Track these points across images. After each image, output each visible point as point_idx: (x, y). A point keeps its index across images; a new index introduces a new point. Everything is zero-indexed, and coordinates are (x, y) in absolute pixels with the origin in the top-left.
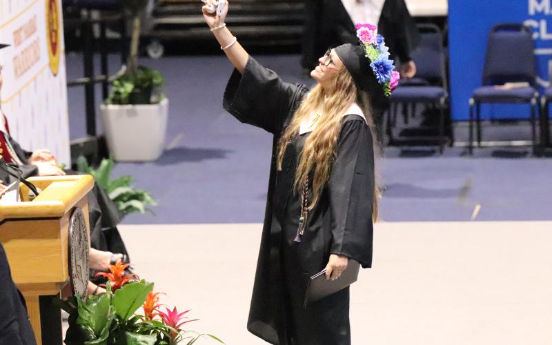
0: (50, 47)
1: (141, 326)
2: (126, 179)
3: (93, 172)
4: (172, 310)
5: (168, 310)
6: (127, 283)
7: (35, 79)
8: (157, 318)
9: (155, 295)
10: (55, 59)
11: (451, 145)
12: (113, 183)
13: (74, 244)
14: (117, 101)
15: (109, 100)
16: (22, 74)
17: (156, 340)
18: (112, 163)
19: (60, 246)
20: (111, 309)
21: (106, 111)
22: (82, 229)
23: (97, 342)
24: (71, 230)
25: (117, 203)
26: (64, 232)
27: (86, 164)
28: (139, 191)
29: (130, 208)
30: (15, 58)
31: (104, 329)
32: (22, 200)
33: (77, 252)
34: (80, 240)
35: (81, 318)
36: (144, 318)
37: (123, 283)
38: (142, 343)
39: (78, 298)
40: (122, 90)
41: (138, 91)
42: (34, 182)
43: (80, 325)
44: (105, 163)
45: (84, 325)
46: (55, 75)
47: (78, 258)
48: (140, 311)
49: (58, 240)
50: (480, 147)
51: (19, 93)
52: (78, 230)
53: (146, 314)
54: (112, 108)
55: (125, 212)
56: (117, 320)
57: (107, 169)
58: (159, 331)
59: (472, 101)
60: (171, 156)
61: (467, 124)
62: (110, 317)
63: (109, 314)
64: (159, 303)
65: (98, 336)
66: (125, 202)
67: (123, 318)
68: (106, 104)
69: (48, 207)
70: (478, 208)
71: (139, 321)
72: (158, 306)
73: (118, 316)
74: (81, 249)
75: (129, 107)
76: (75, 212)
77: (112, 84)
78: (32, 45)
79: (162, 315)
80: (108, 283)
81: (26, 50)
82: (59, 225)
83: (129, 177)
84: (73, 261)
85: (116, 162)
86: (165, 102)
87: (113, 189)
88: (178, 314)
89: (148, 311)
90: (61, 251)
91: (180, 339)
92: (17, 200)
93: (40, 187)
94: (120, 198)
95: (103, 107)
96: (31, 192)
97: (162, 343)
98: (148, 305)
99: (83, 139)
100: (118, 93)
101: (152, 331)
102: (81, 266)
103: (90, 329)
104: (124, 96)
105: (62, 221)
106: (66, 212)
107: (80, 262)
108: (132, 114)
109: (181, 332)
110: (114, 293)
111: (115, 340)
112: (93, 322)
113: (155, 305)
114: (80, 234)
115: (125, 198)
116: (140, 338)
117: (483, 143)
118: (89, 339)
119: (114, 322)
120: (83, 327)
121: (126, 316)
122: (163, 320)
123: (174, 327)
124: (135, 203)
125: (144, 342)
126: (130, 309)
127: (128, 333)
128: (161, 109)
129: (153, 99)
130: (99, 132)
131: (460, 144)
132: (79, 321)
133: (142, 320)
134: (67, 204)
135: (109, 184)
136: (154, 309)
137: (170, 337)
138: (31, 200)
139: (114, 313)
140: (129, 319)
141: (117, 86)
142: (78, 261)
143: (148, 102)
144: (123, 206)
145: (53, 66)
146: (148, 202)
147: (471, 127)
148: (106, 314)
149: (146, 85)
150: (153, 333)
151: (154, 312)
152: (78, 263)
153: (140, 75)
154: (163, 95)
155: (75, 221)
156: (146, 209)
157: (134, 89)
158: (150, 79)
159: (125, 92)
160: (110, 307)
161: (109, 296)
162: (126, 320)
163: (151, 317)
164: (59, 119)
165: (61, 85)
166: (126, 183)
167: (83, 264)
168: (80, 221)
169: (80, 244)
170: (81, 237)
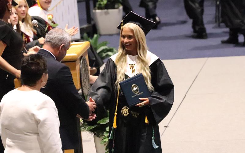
2: (105, 42)
3: (90, 40)
12: (99, 44)
13: (83, 72)
14: (100, 8)
15: (96, 8)
18: (99, 36)
19: (76, 74)
21: (95, 13)
22: (85, 65)
24: (81, 66)
25: (100, 54)
26: (78, 67)
27: (87, 37)
28: (111, 48)
29: (107, 56)
33: (84, 76)
34: (85, 71)
39: (85, 96)
40: (102, 3)
41: (109, 3)
44: (95, 36)
47: (84, 79)
49: (75, 71)
51: (56, 6)
54: (98, 11)
55: (105, 57)
57: (97, 38)
66: (105, 53)
68: (95, 10)
69: (70, 56)
74: (86, 74)
75: (106, 10)
76: (82, 58)
83: (106, 42)
84: (82, 80)
85: (100, 35)
86: (121, 7)
87: (100, 48)
90: (77, 76)
94: (103, 51)
95: (94, 11)
99: (85, 26)
100: (100, 4)
102: (86, 81)
104: (103, 6)
105: (76, 62)
106: (78, 58)
107: (85, 80)
108: (107, 13)
114: (85, 68)
115: (105, 51)
124: (110, 53)
128: (119, 10)
129: (116, 6)
130: (92, 23)
134: (78, 55)
135: (98, 45)
141: (100, 1)
142: (84, 80)
143: (113, 8)
144: (104, 55)
154: (120, 5)
155: (82, 62)
157: (107, 3)
159: (104, 4)
164: (75, 17)
165: (75, 2)
166: (105, 44)
167: (87, 81)
168: (85, 62)
169: (85, 72)
170: (85, 69)
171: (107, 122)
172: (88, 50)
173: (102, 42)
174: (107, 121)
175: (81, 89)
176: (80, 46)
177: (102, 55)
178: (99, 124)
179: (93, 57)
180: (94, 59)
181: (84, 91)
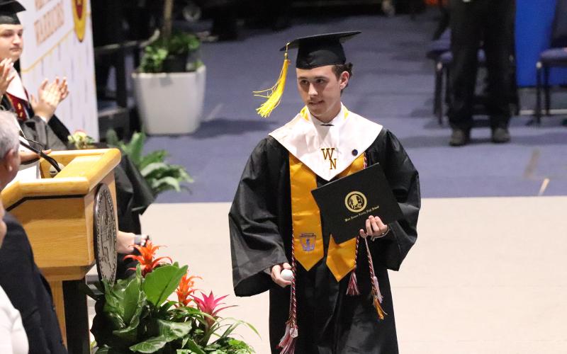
0: (75, 10)
1: (174, 314)
2: (159, 154)
3: (124, 147)
4: (208, 296)
5: (205, 296)
6: (159, 266)
7: (59, 45)
8: (192, 304)
9: (189, 280)
10: (80, 23)
11: (517, 114)
12: (146, 159)
13: (101, 224)
14: (150, 69)
15: (141, 69)
16: (44, 40)
17: (191, 328)
18: (144, 136)
19: (86, 227)
20: (142, 294)
21: (137, 79)
22: (108, 207)
23: (126, 331)
24: (97, 209)
25: (149, 181)
26: (89, 211)
27: (116, 138)
28: (174, 167)
29: (164, 186)
30: (36, 23)
31: (134, 317)
32: (43, 177)
33: (103, 233)
34: (106, 220)
35: (109, 305)
36: (178, 304)
37: (154, 266)
38: (176, 332)
39: (105, 283)
40: (155, 57)
41: (172, 57)
42: (56, 156)
43: (108, 313)
44: (136, 136)
45: (113, 312)
46: (81, 41)
47: (104, 239)
48: (173, 297)
49: (82, 220)
50: (548, 115)
51: (42, 60)
52: (105, 208)
53: (180, 301)
54: (144, 77)
55: (158, 190)
56: (148, 307)
57: (139, 142)
58: (194, 318)
59: (539, 65)
60: (209, 128)
61: (535, 90)
62: (141, 303)
63: (139, 301)
64: (193, 288)
65: (127, 325)
66: (158, 179)
67: (155, 304)
68: (138, 73)
69: (71, 183)
70: (546, 182)
71: (173, 308)
72: (193, 291)
73: (149, 302)
74: (108, 229)
75: (163, 75)
76: (101, 190)
77: (144, 49)
78: (55, 8)
79: (197, 301)
80: (137, 266)
81: (48, 13)
82: (84, 204)
83: (163, 151)
84: (99, 242)
85: (148, 136)
86: (202, 69)
87: (145, 166)
88: (215, 299)
89: (183, 297)
90: (86, 232)
91: (217, 326)
92: (37, 177)
93: (62, 163)
94: (153, 175)
95: (134, 75)
96: (52, 168)
97: (197, 331)
98: (181, 290)
99: (111, 112)
100: (150, 60)
101: (187, 318)
102: (109, 248)
103: (119, 316)
104: (156, 63)
105: (85, 197)
106: (91, 189)
107: (107, 244)
108: (165, 83)
109: (218, 320)
110: (144, 277)
111: (146, 328)
112: (122, 309)
113: (190, 290)
114: (106, 213)
115: (159, 175)
116: (173, 326)
117: (552, 111)
118: (118, 328)
119: (145, 309)
120: (111, 314)
121: (157, 303)
122: (198, 306)
123: (210, 313)
124: (170, 180)
125: (178, 330)
126: (162, 294)
127: (161, 321)
128: (198, 77)
129: (189, 66)
130: (130, 103)
131: (526, 112)
132: (106, 308)
133: (176, 306)
134: (91, 181)
135: (141, 159)
136: (188, 294)
137: (206, 324)
138: (53, 176)
139: (145, 299)
140: (162, 306)
141: (149, 53)
142: (104, 243)
143: (184, 70)
144: (156, 183)
145: (78, 30)
146: (184, 178)
147: (538, 94)
148: (136, 300)
149: (181, 51)
150: (187, 320)
151: (189, 297)
152: (104, 245)
153: (175, 40)
154: (200, 62)
155: (101, 199)
156: (182, 187)
157: (167, 56)
158: (186, 45)
159: (159, 59)
160: (140, 292)
161: (139, 280)
162: (158, 306)
163: (185, 303)
164: (86, 89)
165: (87, 52)
166: (159, 158)
167: (110, 246)
168: (106, 199)
169: (106, 224)
170: (107, 217)
171: (157, 349)
172: (115, 168)
173: (150, 152)
174: (157, 345)
175: (95, 266)
176: (97, 158)
177: (151, 183)
178: (137, 352)
179: (129, 187)
180: (131, 190)
181: (102, 270)
